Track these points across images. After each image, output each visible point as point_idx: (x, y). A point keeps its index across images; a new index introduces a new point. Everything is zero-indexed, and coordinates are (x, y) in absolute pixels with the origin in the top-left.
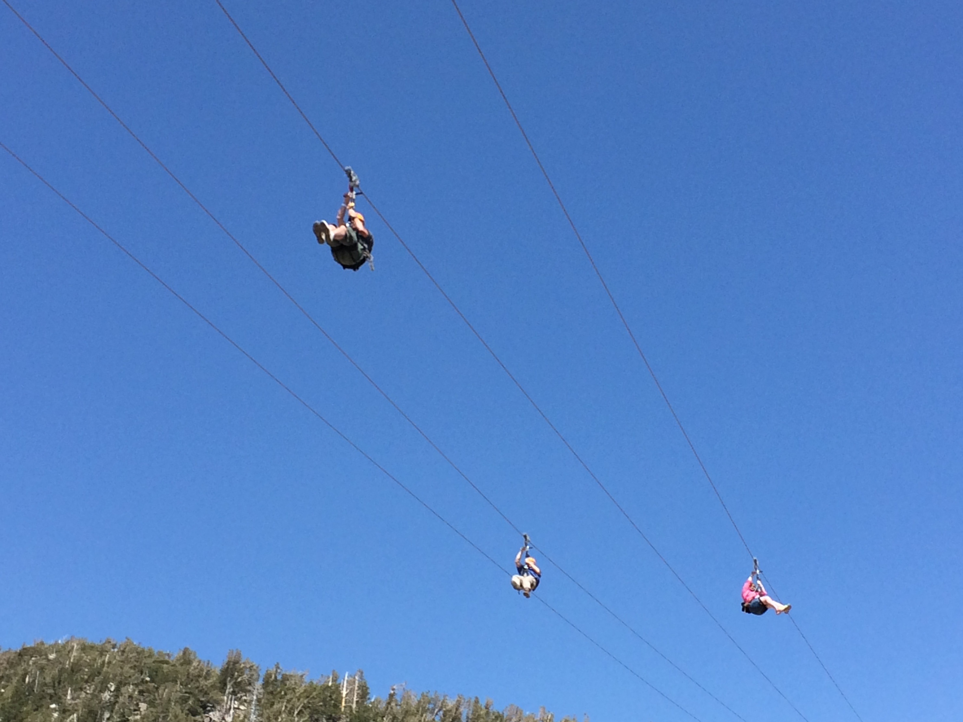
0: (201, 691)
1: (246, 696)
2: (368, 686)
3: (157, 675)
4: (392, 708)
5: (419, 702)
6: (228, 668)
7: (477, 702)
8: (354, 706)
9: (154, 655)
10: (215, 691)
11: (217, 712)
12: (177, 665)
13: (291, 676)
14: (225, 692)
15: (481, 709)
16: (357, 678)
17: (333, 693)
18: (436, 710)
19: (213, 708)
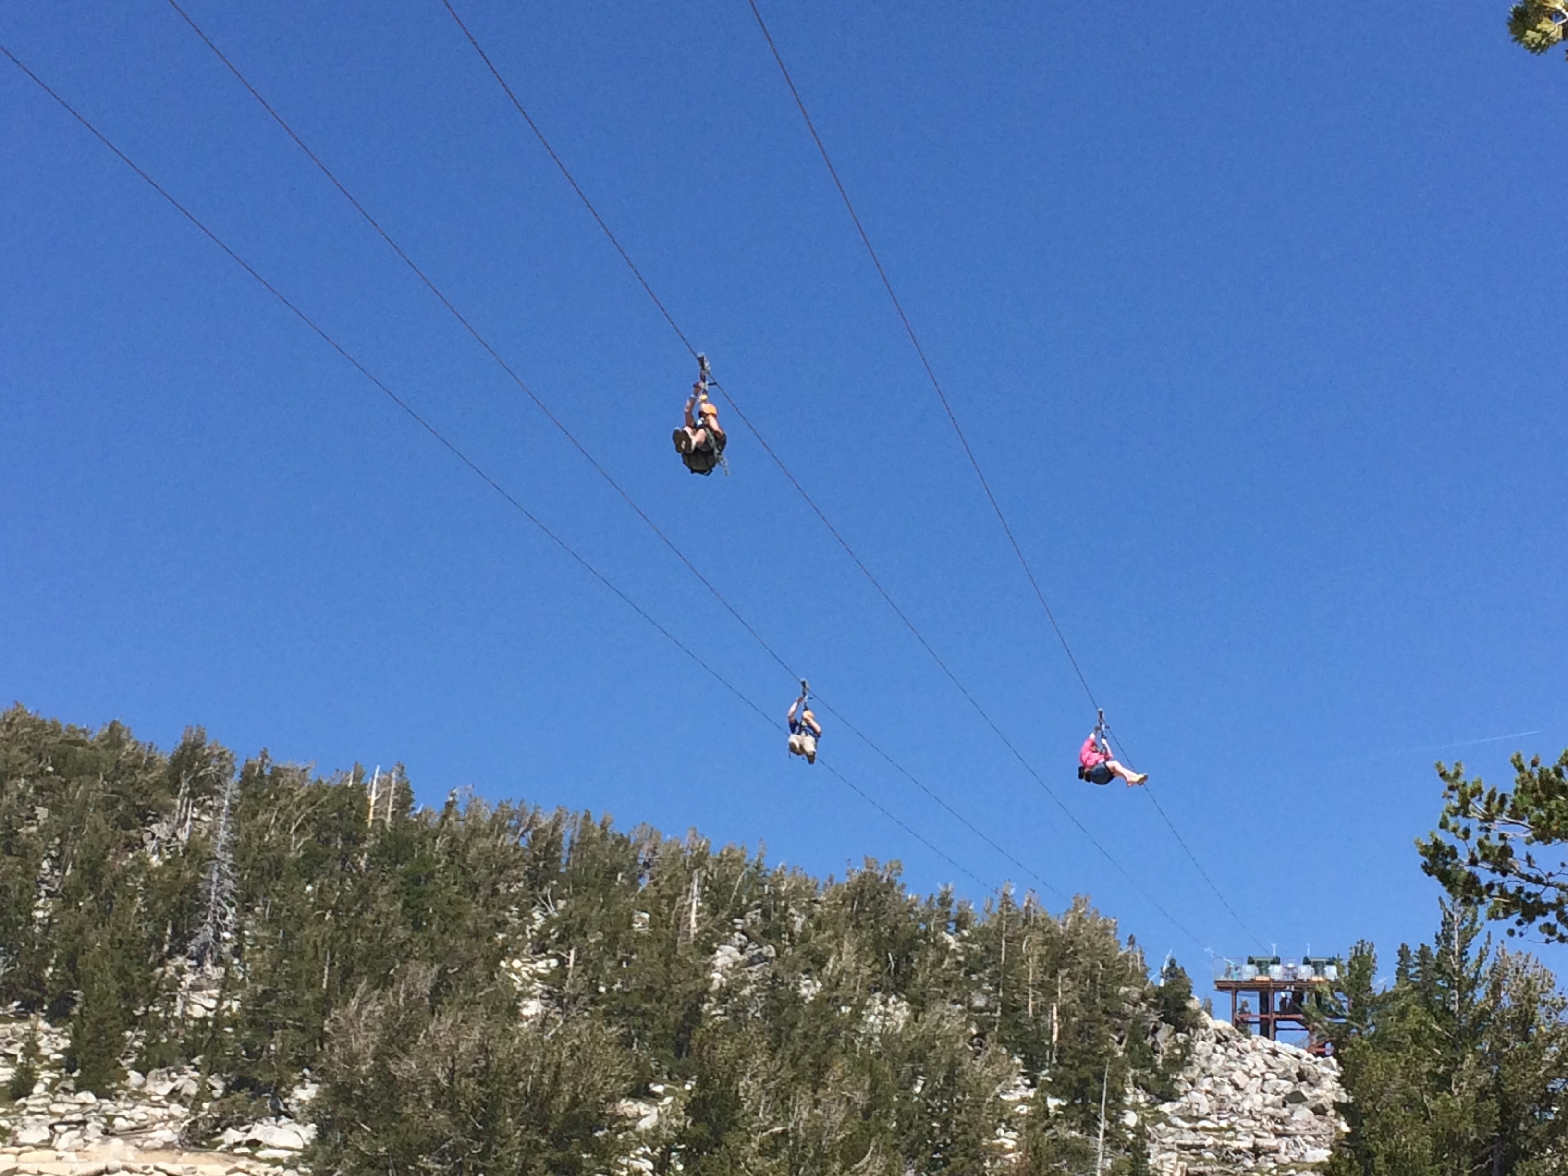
0: (138, 790)
1: (212, 799)
2: (412, 788)
3: (65, 762)
4: (450, 825)
5: (495, 816)
6: (182, 754)
7: (587, 817)
8: (389, 819)
9: (60, 731)
10: (162, 791)
11: (165, 824)
12: (99, 748)
13: (287, 770)
14: (178, 792)
15: (594, 831)
16: (394, 775)
17: (355, 798)
18: (521, 830)
19: (158, 818)
